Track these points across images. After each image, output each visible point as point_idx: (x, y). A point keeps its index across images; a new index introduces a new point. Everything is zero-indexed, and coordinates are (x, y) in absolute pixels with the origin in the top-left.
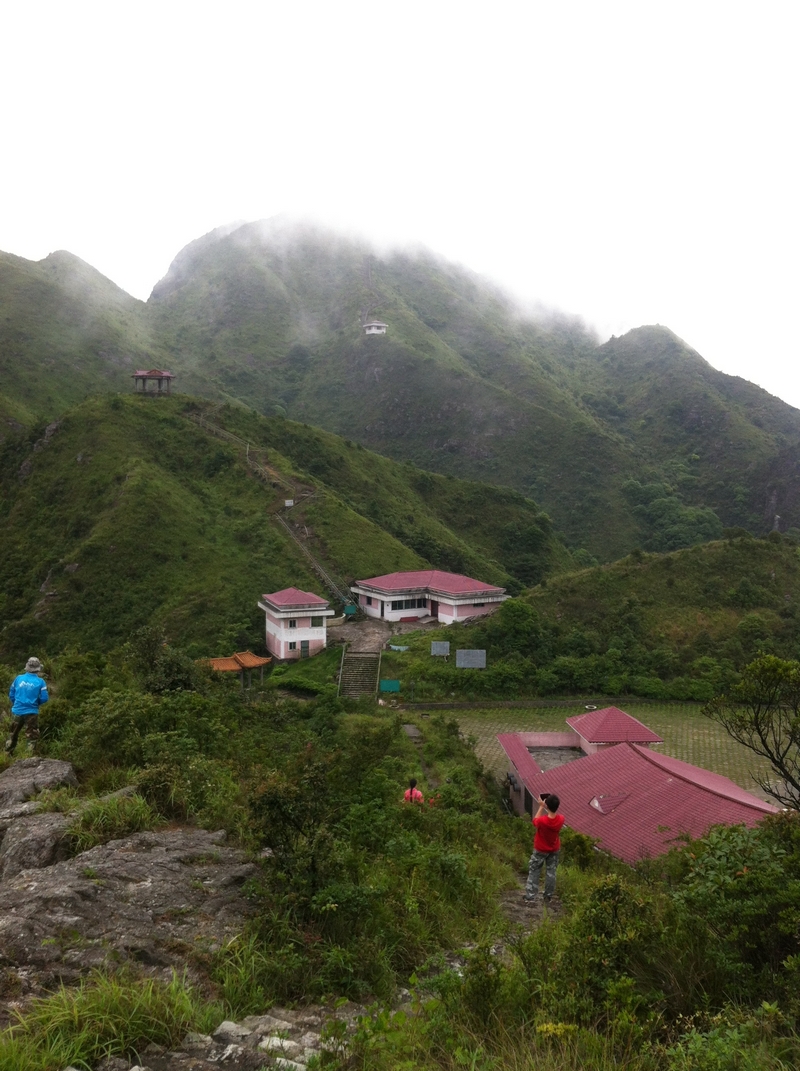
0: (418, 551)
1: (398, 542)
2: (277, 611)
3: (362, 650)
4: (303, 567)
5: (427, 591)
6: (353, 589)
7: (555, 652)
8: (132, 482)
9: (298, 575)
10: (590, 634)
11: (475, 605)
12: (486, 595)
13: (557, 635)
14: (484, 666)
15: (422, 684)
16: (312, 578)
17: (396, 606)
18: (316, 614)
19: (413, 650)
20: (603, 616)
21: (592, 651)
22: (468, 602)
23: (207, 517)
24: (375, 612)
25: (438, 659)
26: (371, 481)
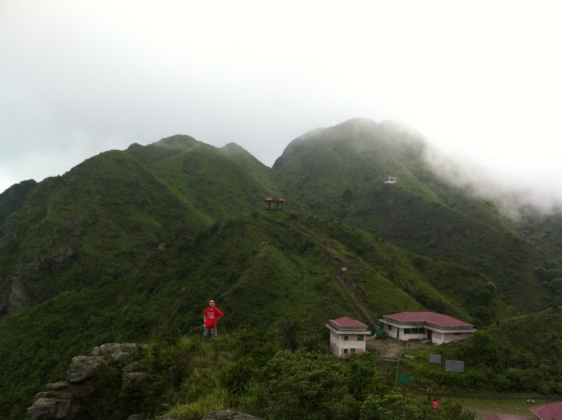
0: (418, 300)
1: (406, 295)
2: (337, 330)
3: (386, 356)
4: (352, 306)
5: (425, 323)
6: (381, 320)
7: (507, 365)
8: (261, 255)
9: (348, 310)
10: (529, 355)
11: (455, 334)
12: (461, 328)
13: (508, 355)
14: (462, 371)
15: (424, 380)
16: (357, 312)
17: (407, 331)
18: (360, 333)
19: (418, 359)
20: (536, 344)
21: (530, 366)
22: (451, 331)
23: (299, 275)
24: (393, 334)
25: (433, 365)
26: (389, 260)
